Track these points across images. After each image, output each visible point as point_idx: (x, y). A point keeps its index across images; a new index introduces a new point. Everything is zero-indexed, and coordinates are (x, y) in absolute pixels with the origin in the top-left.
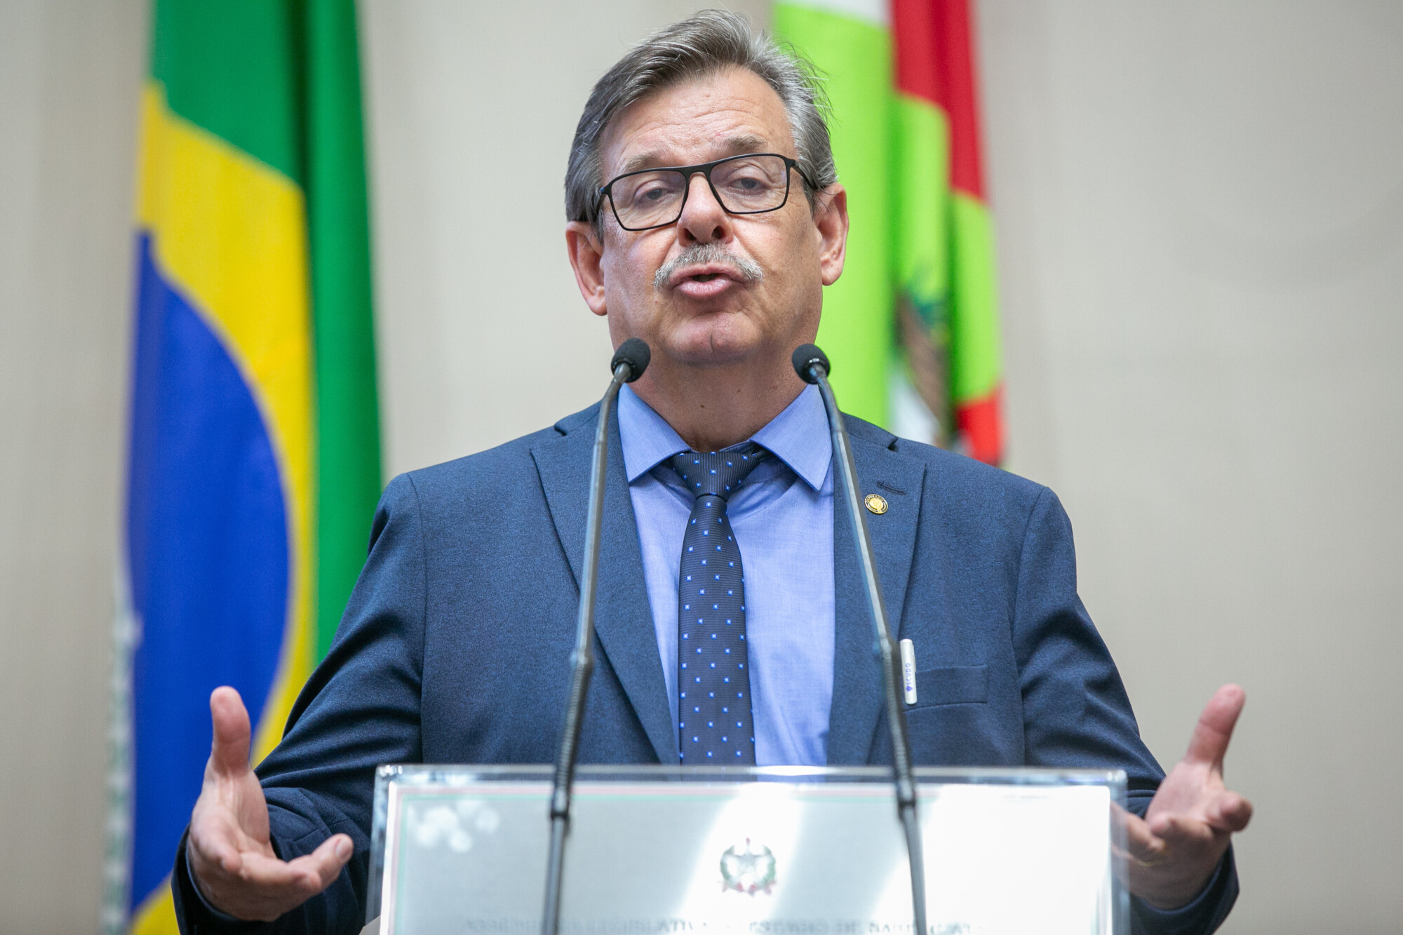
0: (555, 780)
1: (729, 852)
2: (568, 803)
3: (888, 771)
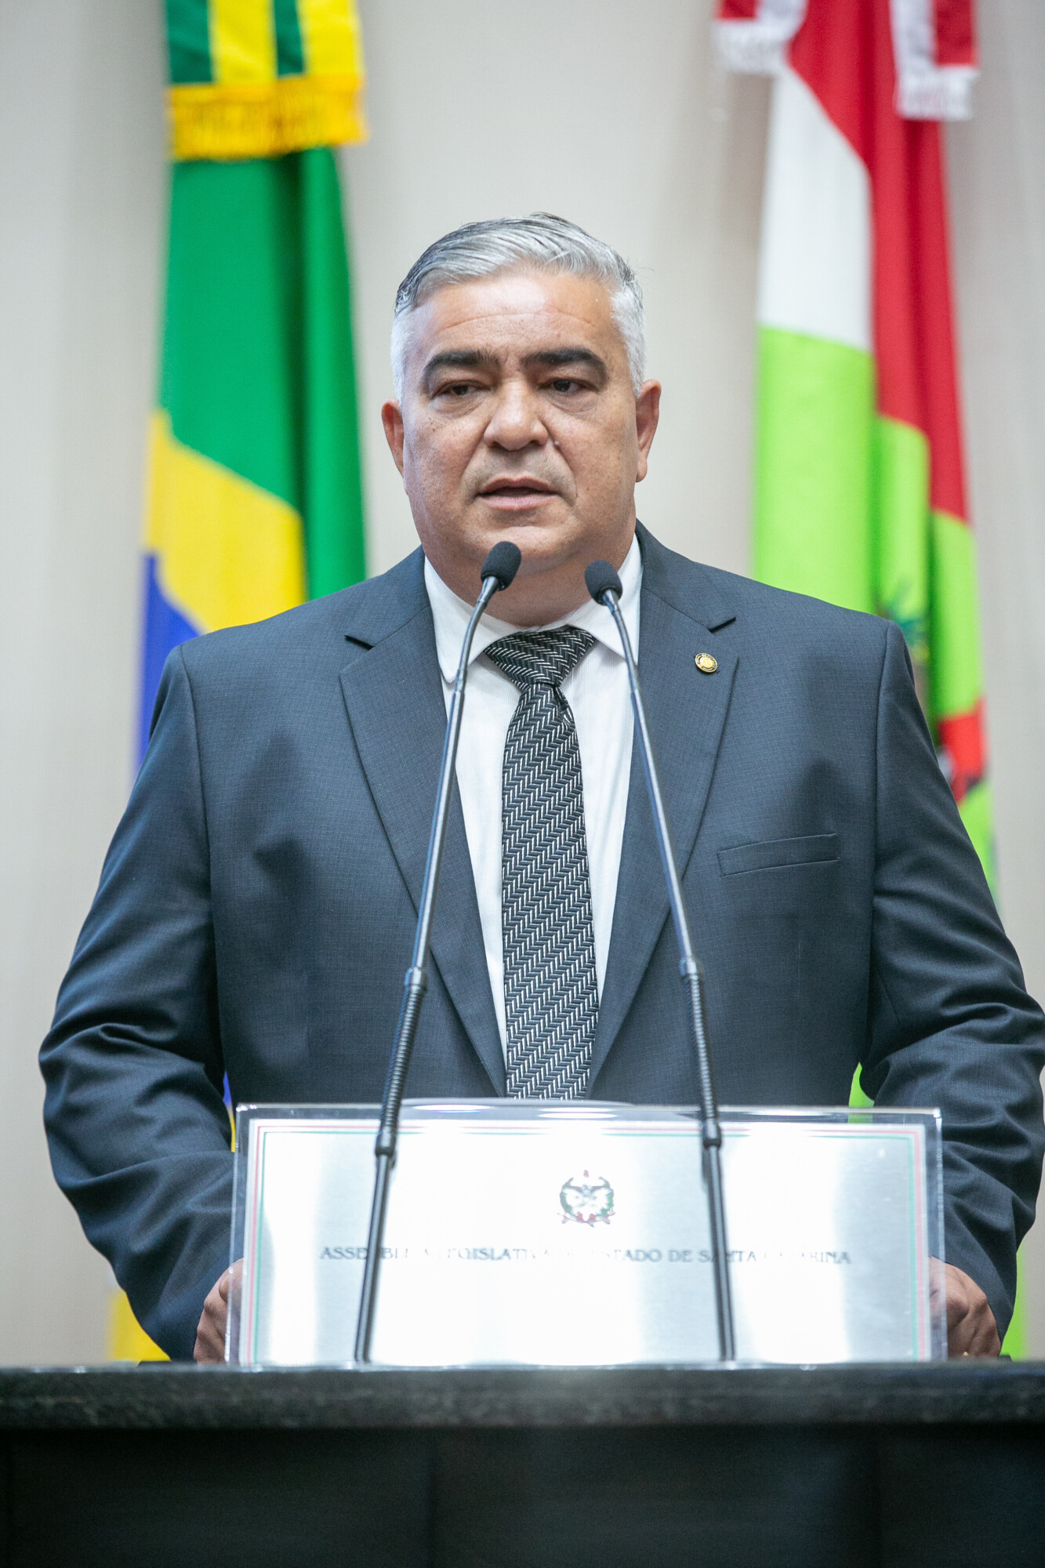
0: (382, 1118)
1: (567, 1185)
2: (394, 1140)
3: (695, 1109)
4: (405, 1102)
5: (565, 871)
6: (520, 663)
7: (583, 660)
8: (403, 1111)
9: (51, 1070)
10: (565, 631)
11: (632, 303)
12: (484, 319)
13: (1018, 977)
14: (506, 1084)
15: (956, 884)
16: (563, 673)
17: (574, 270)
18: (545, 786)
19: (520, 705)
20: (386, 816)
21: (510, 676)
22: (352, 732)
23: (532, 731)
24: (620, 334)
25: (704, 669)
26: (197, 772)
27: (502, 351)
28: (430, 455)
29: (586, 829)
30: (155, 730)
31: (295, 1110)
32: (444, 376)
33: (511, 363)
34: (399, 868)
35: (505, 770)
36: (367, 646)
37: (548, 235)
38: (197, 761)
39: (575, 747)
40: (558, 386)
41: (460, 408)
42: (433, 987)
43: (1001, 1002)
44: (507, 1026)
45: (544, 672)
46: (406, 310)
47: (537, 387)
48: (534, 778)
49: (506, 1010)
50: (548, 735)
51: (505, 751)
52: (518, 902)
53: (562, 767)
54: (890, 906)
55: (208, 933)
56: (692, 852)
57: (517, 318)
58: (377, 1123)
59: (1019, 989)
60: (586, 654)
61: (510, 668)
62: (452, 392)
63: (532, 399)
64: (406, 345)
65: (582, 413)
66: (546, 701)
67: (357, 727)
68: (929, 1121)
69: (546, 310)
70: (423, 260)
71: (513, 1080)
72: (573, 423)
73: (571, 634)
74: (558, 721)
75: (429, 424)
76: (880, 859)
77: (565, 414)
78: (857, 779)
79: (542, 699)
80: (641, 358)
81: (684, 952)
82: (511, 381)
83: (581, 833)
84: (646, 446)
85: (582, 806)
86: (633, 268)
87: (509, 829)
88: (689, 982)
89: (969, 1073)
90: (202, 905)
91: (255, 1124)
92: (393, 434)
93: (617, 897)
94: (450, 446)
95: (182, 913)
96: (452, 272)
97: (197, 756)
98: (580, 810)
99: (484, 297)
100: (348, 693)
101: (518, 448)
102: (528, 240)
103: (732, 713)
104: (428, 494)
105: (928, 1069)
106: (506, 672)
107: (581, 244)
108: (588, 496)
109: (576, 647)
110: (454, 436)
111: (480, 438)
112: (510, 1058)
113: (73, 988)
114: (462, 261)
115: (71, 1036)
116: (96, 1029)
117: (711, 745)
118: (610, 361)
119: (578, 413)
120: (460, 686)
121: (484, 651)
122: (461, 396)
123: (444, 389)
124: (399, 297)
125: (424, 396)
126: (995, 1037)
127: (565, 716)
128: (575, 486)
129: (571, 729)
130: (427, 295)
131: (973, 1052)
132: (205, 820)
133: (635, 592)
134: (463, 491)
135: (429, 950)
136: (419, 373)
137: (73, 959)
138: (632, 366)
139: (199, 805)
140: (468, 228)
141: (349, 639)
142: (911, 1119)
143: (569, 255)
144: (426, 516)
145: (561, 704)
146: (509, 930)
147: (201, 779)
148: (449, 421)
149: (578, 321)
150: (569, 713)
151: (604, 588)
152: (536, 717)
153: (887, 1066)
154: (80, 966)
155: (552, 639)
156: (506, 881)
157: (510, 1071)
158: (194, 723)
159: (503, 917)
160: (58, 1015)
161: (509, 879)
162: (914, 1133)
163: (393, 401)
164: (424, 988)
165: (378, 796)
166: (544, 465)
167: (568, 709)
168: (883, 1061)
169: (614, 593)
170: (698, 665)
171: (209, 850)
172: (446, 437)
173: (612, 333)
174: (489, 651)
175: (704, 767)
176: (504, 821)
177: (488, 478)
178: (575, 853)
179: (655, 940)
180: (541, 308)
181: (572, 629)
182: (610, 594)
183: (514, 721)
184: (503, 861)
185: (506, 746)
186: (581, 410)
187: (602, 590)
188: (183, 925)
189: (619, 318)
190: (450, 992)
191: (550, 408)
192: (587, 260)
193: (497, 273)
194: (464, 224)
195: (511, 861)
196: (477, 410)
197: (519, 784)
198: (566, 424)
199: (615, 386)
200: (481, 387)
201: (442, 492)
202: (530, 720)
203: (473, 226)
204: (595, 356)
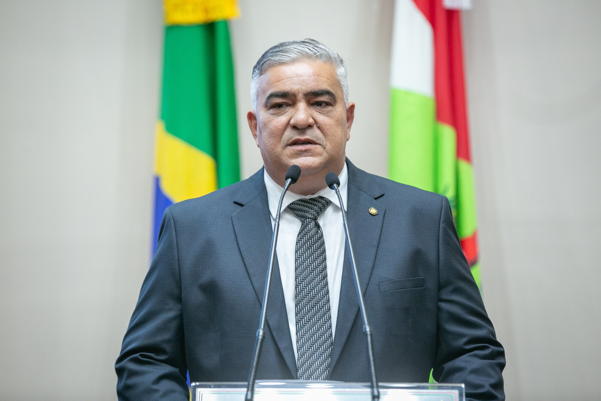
0: (248, 387)
2: (252, 396)
3: (369, 384)
4: (257, 381)
5: (319, 291)
6: (302, 211)
7: (326, 210)
8: (256, 385)
9: (120, 371)
10: (319, 198)
11: (344, 72)
12: (289, 79)
13: (493, 334)
14: (297, 374)
15: (469, 297)
16: (318, 215)
17: (323, 60)
18: (312, 258)
19: (302, 227)
20: (249, 270)
21: (298, 216)
22: (236, 238)
23: (307, 237)
24: (340, 84)
25: (372, 214)
26: (176, 255)
27: (296, 91)
28: (268, 131)
29: (328, 275)
30: (160, 239)
31: (214, 385)
32: (274, 101)
33: (300, 96)
34: (255, 291)
35: (296, 252)
36: (242, 205)
37: (312, 46)
38: (176, 251)
39: (323, 243)
40: (318, 105)
41: (280, 113)
42: (268, 336)
43: (488, 344)
44: (298, 351)
45: (311, 214)
46: (257, 76)
47: (310, 105)
48: (307, 255)
49: (297, 345)
50: (313, 239)
51: (296, 245)
52: (301, 303)
53: (318, 251)
54: (444, 306)
55: (181, 317)
56: (368, 284)
57: (302, 78)
58: (245, 389)
59: (494, 339)
60: (327, 207)
61: (298, 213)
62: (277, 107)
63: (308, 109)
64: (258, 89)
65: (327, 114)
66: (312, 225)
67: (238, 237)
68: (460, 389)
69: (313, 75)
70: (264, 56)
71: (300, 372)
72: (324, 118)
73: (321, 200)
74: (317, 233)
75: (268, 119)
76: (440, 287)
77: (321, 115)
78: (432, 256)
79: (310, 224)
80: (348, 93)
81: (365, 323)
82: (300, 103)
83: (326, 276)
84: (349, 127)
85: (326, 266)
86: (344, 60)
87: (298, 275)
88: (367, 335)
89: (474, 371)
90: (179, 306)
91: (199, 390)
92: (252, 124)
93: (339, 301)
94: (277, 127)
95: (170, 309)
96: (276, 61)
97: (176, 249)
98: (325, 267)
99: (289, 70)
100: (235, 223)
101: (304, 128)
102: (305, 49)
103: (383, 230)
104: (267, 146)
105: (459, 370)
106: (296, 214)
107: (325, 50)
108: (331, 145)
109: (323, 204)
110: (278, 123)
111: (288, 123)
112: (299, 364)
113: (128, 339)
114: (280, 57)
115: (127, 358)
116: (137, 355)
117: (375, 243)
118: (337, 95)
119: (326, 114)
120: (277, 221)
121: (288, 206)
122: (280, 108)
123: (274, 106)
124: (254, 71)
125: (266, 109)
126: (485, 357)
127: (319, 231)
128: (326, 142)
129: (322, 236)
130: (266, 70)
131: (477, 363)
132: (180, 273)
133: (346, 184)
134: (282, 144)
135: (266, 321)
136: (264, 100)
137: (128, 328)
138: (345, 97)
139: (177, 268)
140: (281, 44)
141: (235, 203)
142: (453, 388)
143: (320, 54)
144: (267, 154)
145: (318, 226)
146: (298, 314)
147: (178, 257)
148: (276, 118)
149: (325, 79)
150: (321, 230)
151: (333, 183)
152: (308, 232)
153: (443, 368)
154: (131, 331)
155: (314, 201)
156: (297, 295)
157: (299, 369)
158: (175, 235)
159: (296, 309)
160: (123, 349)
161: (298, 294)
162: (455, 394)
163: (252, 111)
164: (264, 337)
165: (246, 263)
166: (314, 134)
167: (320, 229)
168: (442, 366)
169: (337, 185)
170: (370, 212)
171: (181, 285)
172: (275, 123)
173: (338, 84)
174: (289, 206)
175: (373, 250)
176: (296, 272)
177: (291, 138)
178: (324, 284)
179: (354, 317)
180: (311, 74)
181: (322, 198)
182: (335, 185)
183: (299, 233)
184: (296, 287)
185: (297, 243)
186: (327, 113)
187: (332, 183)
188: (171, 314)
189: (340, 78)
190: (275, 338)
191: (315, 112)
192: (328, 56)
193: (293, 61)
194: (279, 43)
195: (299, 287)
196: (287, 113)
197: (302, 258)
198: (321, 118)
199: (339, 104)
200: (288, 105)
201: (274, 144)
202: (306, 233)
203: (282, 44)
204: (332, 93)
